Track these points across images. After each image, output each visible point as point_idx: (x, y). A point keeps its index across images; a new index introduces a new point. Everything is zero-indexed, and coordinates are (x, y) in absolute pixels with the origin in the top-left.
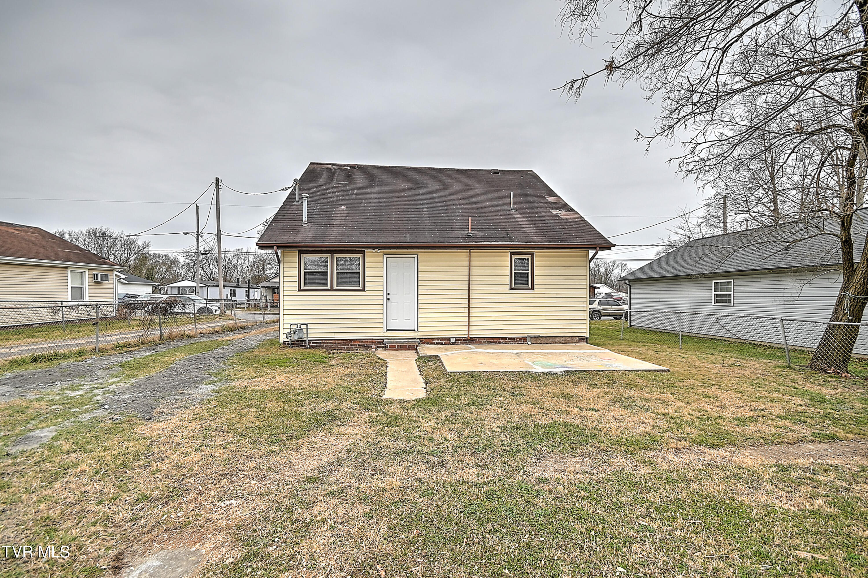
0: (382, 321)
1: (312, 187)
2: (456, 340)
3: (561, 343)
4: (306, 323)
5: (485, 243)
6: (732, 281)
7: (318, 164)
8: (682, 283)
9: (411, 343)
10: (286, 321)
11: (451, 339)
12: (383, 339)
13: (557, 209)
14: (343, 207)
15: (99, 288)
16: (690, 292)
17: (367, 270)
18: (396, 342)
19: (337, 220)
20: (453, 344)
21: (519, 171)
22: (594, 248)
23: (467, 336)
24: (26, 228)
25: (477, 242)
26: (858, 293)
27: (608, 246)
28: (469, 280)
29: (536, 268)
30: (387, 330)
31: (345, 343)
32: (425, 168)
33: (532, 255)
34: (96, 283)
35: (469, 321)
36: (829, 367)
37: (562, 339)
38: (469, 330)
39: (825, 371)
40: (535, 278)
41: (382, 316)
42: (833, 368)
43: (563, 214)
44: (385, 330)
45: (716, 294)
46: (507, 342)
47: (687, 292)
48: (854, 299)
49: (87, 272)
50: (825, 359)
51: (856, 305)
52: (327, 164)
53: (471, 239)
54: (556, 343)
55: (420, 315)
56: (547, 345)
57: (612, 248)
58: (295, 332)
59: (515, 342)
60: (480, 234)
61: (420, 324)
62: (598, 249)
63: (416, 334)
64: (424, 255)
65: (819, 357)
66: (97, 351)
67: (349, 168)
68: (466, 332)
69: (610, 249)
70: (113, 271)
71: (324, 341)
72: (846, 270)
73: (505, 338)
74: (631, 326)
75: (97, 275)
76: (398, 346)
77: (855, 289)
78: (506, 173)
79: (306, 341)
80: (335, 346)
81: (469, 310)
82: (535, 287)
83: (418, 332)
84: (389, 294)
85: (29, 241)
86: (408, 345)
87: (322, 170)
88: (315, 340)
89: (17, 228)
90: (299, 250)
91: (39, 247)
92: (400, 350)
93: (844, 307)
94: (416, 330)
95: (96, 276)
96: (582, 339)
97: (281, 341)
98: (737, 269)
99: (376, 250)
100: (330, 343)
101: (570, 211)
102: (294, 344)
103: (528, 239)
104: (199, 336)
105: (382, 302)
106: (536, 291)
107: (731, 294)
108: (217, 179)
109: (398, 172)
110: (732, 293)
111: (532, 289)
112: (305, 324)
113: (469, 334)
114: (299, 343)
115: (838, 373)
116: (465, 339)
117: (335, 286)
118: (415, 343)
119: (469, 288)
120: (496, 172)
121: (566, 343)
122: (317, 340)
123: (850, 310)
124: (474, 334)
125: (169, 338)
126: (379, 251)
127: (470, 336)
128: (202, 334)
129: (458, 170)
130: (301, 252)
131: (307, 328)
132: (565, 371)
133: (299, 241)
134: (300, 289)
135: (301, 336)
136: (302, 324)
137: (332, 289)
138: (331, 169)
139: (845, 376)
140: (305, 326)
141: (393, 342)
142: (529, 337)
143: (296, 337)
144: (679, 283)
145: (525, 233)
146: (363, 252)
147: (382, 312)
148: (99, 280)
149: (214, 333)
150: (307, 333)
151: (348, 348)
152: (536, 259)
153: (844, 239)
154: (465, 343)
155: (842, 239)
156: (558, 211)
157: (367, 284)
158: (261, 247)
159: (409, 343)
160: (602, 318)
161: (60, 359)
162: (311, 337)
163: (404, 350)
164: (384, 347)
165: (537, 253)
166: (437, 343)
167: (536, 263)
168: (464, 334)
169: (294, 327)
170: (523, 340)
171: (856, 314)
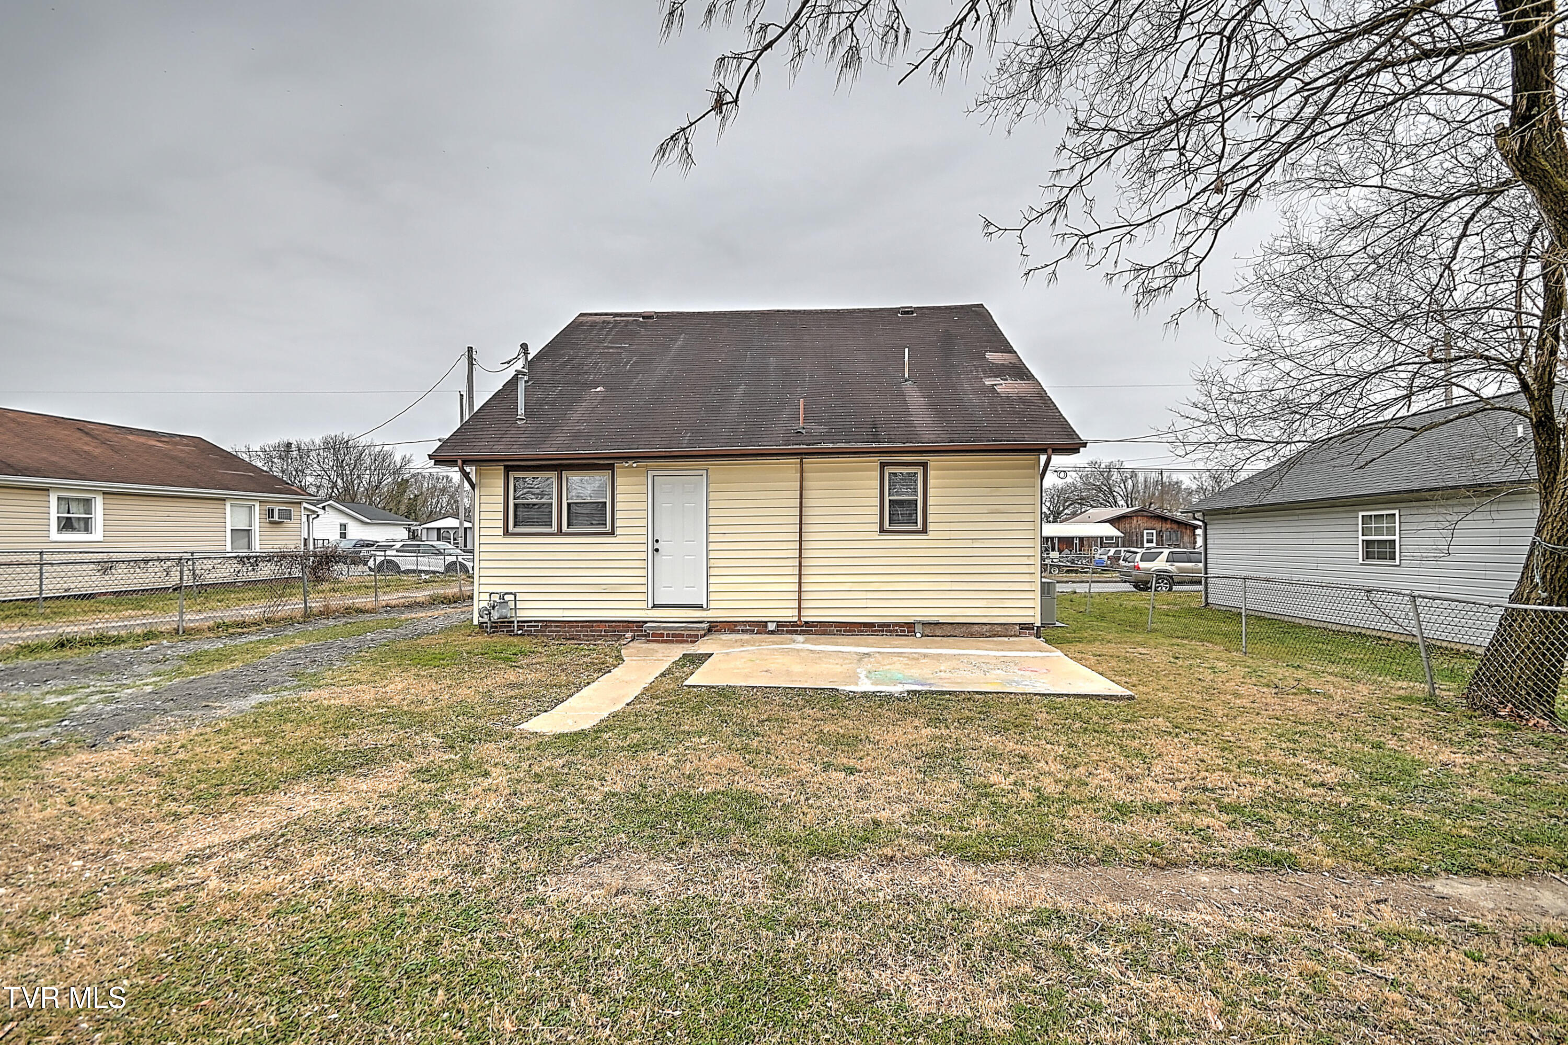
0: (644, 589)
1: (563, 355)
2: (778, 626)
3: (982, 635)
4: (513, 591)
5: (824, 445)
6: (1397, 512)
7: (591, 314)
8: (1301, 517)
9: (691, 629)
10: (483, 588)
11: (769, 624)
12: (646, 622)
13: (996, 377)
14: (598, 389)
15: (278, 532)
16: (1316, 535)
17: (618, 498)
18: (664, 628)
19: (578, 413)
20: (772, 632)
21: (956, 307)
22: (1044, 451)
23: (796, 619)
24: (178, 438)
25: (809, 444)
26: (1559, 539)
27: (1074, 446)
28: (801, 516)
29: (931, 492)
30: (655, 606)
31: (582, 627)
32: (778, 311)
33: (924, 465)
34: (271, 523)
35: (800, 591)
36: (1502, 703)
37: (985, 628)
38: (800, 608)
39: (1494, 713)
40: (930, 510)
41: (643, 580)
42: (1510, 705)
43: (1005, 386)
44: (650, 605)
45: (1367, 541)
46: (875, 631)
47: (1310, 535)
48: (1551, 553)
49: (257, 505)
50: (1494, 686)
51: (1558, 567)
52: (606, 314)
53: (801, 438)
54: (972, 635)
55: (712, 580)
56: (951, 640)
57: (1082, 449)
58: (494, 607)
59: (890, 631)
60: (823, 429)
61: (712, 596)
62: (1050, 451)
63: (704, 614)
64: (718, 469)
65: (1482, 681)
66: (181, 632)
67: (641, 319)
68: (796, 613)
69: (1076, 451)
70: (300, 503)
71: (547, 624)
72: (1545, 488)
73: (872, 625)
74: (1207, 604)
75: (273, 510)
76: (668, 635)
77: (1552, 530)
78: (926, 311)
79: (513, 622)
80: (565, 632)
81: (800, 570)
82: (931, 527)
83: (708, 609)
84: (657, 541)
85: (173, 458)
86: (685, 633)
87: (593, 325)
88: (531, 622)
89: (163, 439)
90: (506, 467)
91: (188, 467)
92: (672, 642)
93: (1533, 571)
94: (705, 606)
95: (271, 512)
96: (1027, 629)
97: (476, 622)
98: (1404, 486)
99: (630, 462)
100: (556, 627)
101: (1023, 379)
102: (496, 627)
103: (911, 435)
104: (382, 610)
105: (644, 556)
106: (931, 535)
107: (1394, 541)
108: (470, 349)
109: (725, 321)
110: (1397, 538)
111: (924, 531)
112: (511, 593)
113: (799, 616)
114: (505, 627)
115: (1521, 717)
116: (794, 624)
117: (565, 528)
118: (698, 629)
119: (801, 529)
120: (907, 312)
121: (994, 636)
122: (535, 621)
123: (1543, 578)
124: (810, 615)
125: (321, 613)
126: (635, 465)
127: (803, 619)
128: (389, 608)
129: (838, 311)
130: (508, 469)
131: (515, 600)
132: (909, 692)
133: (500, 450)
134: (506, 533)
135: (504, 614)
136: (506, 594)
137: (560, 533)
138: (609, 323)
139: (1535, 725)
140: (512, 597)
141: (659, 628)
142: (919, 622)
143: (495, 615)
144: (1296, 518)
145: (910, 424)
146: (611, 467)
147: (643, 572)
148: (276, 518)
149: (411, 606)
150: (516, 608)
151: (587, 636)
152: (931, 473)
153: (1534, 420)
154: (795, 632)
155: (1531, 419)
156: (998, 381)
157: (618, 523)
158: (438, 462)
159: (686, 629)
160: (1174, 588)
161: (108, 644)
162: (523, 615)
163: (677, 642)
164: (645, 636)
165: (933, 461)
166: (743, 631)
167: (931, 482)
168: (790, 615)
169: (496, 598)
170: (907, 629)
171: (1560, 587)
